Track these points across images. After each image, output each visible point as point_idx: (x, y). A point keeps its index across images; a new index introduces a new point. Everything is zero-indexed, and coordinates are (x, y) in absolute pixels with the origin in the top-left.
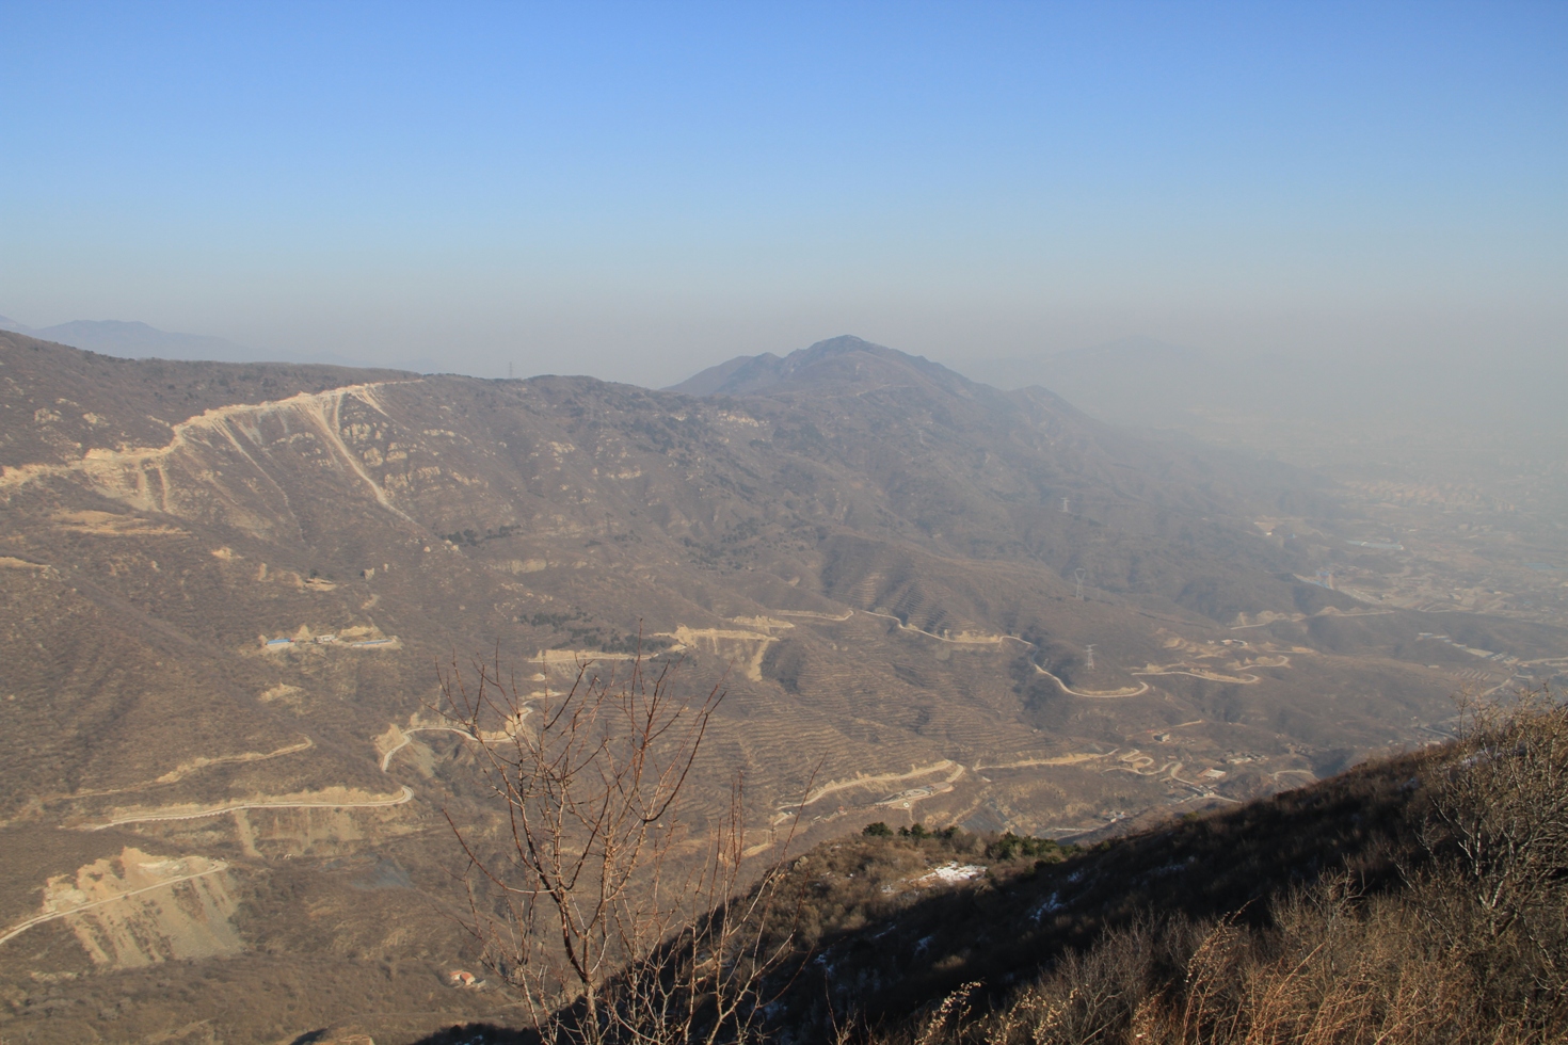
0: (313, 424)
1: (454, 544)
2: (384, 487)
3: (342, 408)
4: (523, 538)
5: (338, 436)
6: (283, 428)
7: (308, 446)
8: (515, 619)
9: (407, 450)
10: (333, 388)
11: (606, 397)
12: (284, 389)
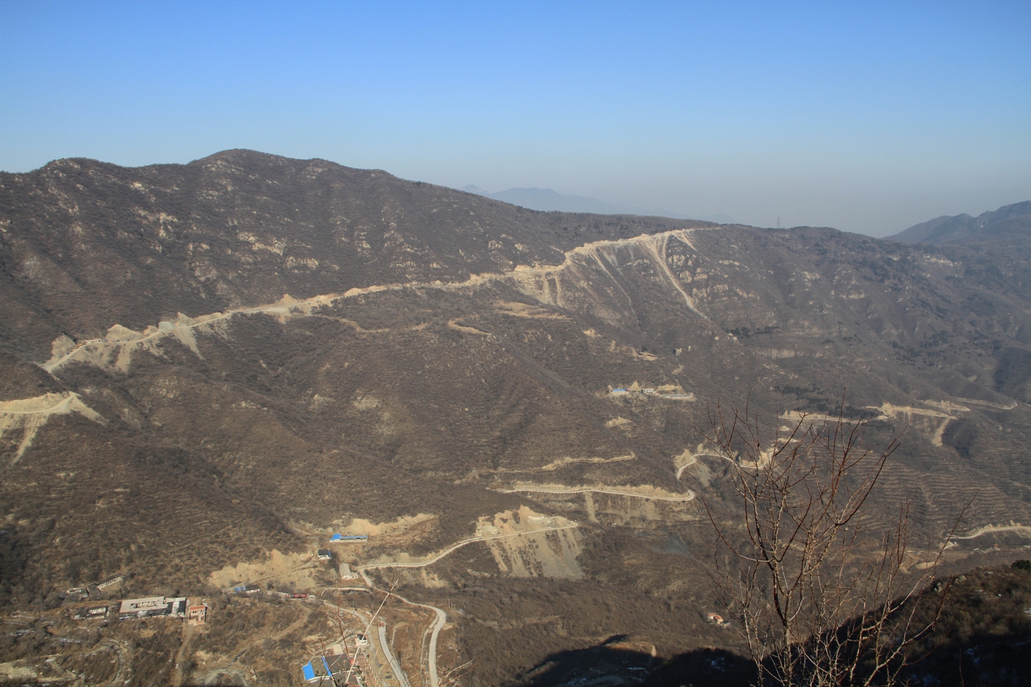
0: (649, 254)
1: (734, 336)
2: (692, 297)
3: (668, 244)
4: (780, 335)
5: (664, 262)
6: (630, 256)
7: (645, 268)
8: (771, 388)
9: (707, 273)
10: (663, 231)
11: (843, 243)
12: (632, 232)
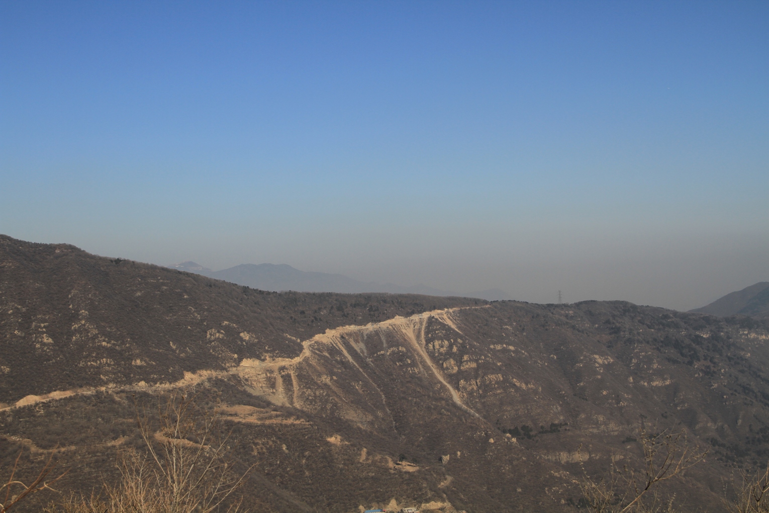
0: (405, 340)
1: (513, 437)
2: (459, 390)
3: (427, 327)
4: (570, 433)
5: (424, 349)
6: (382, 343)
7: (401, 357)
8: (563, 501)
9: (476, 361)
10: (420, 312)
11: (639, 318)
12: (384, 313)
